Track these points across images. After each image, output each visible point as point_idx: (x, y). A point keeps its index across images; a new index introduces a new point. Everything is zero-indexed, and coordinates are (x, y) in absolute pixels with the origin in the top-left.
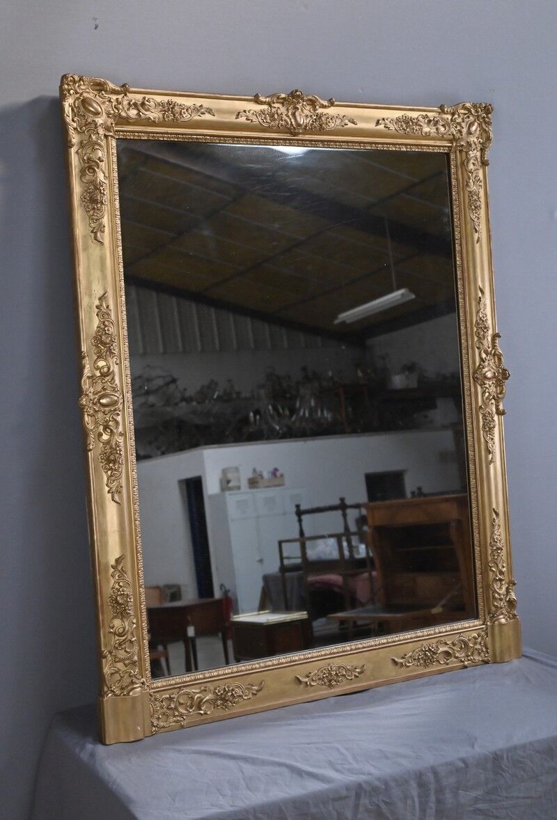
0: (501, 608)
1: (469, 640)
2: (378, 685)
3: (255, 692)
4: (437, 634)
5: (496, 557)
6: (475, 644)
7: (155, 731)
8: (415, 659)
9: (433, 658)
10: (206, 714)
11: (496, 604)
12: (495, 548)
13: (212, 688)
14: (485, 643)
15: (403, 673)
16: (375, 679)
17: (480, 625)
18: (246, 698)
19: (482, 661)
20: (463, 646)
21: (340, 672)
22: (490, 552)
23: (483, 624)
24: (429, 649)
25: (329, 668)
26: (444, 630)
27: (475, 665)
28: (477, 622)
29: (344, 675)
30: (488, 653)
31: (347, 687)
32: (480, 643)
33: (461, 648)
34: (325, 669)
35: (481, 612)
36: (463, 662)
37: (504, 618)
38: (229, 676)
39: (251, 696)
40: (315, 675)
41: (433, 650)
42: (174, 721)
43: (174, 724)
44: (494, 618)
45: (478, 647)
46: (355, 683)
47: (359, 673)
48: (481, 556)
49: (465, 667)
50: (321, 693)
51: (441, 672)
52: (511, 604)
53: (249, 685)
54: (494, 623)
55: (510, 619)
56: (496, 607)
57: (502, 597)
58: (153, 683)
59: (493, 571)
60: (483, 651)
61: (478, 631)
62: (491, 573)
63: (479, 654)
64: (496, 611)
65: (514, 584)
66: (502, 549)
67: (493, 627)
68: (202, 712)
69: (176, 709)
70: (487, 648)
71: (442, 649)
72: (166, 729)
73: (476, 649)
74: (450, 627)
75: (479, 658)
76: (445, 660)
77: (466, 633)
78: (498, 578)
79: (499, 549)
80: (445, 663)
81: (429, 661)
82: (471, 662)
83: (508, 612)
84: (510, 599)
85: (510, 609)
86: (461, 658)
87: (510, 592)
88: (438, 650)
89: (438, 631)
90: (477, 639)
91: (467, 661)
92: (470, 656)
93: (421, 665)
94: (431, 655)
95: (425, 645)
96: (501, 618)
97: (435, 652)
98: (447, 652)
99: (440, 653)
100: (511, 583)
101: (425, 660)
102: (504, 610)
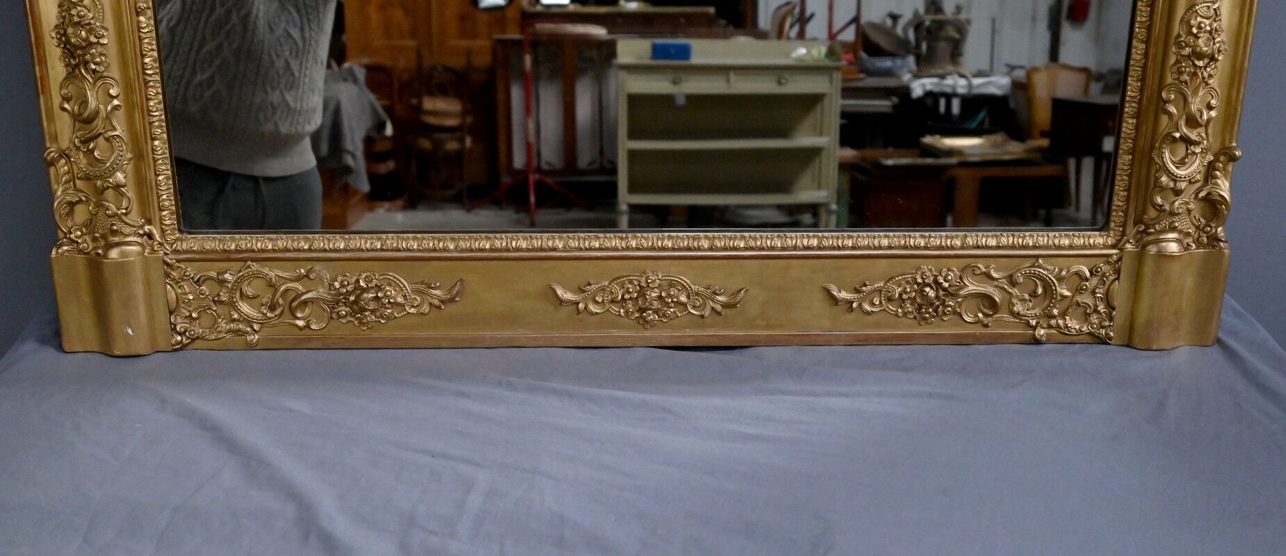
0: (1172, 214)
1: (1060, 279)
2: (772, 342)
3: (436, 302)
4: (969, 248)
5: (1186, 77)
6: (1079, 290)
7: (178, 343)
8: (890, 300)
9: (943, 303)
10: (308, 326)
11: (1159, 200)
12: (1188, 51)
13: (328, 276)
14: (1107, 294)
15: (852, 326)
16: (769, 327)
17: (1105, 247)
18: (413, 310)
19: (1090, 334)
20: (1040, 291)
21: (669, 296)
22: (1173, 60)
23: (1113, 247)
24: (936, 281)
25: (643, 280)
26: (992, 242)
27: (1066, 338)
28: (1097, 239)
29: (679, 303)
30: (1111, 319)
31: (688, 332)
32: (1094, 292)
33: (1034, 294)
34: (631, 282)
35: (1117, 216)
36: (1034, 328)
37: (1178, 241)
38: (371, 254)
39: (426, 308)
40: (603, 289)
41: (946, 285)
42: (229, 331)
43: (229, 336)
44: (1146, 234)
45: (1086, 299)
46: (712, 326)
47: (725, 306)
48: (1144, 67)
49: (1037, 342)
50: (615, 332)
51: (961, 341)
52: (1213, 207)
53: (422, 283)
54: (1144, 246)
55: (1199, 243)
56: (1160, 209)
57: (1183, 185)
58: (182, 240)
59: (1170, 114)
60: (1096, 311)
61: (1093, 260)
62: (1164, 119)
63: (1086, 316)
64: (1157, 220)
65: (1233, 159)
66: (1213, 59)
67: (1141, 255)
68: (301, 323)
69: (232, 305)
70: (1110, 307)
71: (972, 287)
72: (210, 344)
73: (1078, 304)
74: (1011, 238)
75: (1083, 327)
76: (980, 315)
77: (1054, 260)
78: (1177, 135)
79: (1200, 56)
80: (978, 322)
81: (931, 310)
82: (1055, 332)
83: (1197, 228)
84: (1209, 194)
85: (1204, 221)
86: (1027, 318)
87: (1216, 177)
88: (962, 288)
89: (975, 242)
90: (1087, 280)
91: (1043, 328)
92: (1054, 317)
93: (906, 314)
94: (937, 296)
95: (927, 269)
96: (1170, 240)
97: (953, 292)
98: (986, 297)
99: (964, 296)
100: (1222, 153)
101: (920, 307)
102: (1184, 222)
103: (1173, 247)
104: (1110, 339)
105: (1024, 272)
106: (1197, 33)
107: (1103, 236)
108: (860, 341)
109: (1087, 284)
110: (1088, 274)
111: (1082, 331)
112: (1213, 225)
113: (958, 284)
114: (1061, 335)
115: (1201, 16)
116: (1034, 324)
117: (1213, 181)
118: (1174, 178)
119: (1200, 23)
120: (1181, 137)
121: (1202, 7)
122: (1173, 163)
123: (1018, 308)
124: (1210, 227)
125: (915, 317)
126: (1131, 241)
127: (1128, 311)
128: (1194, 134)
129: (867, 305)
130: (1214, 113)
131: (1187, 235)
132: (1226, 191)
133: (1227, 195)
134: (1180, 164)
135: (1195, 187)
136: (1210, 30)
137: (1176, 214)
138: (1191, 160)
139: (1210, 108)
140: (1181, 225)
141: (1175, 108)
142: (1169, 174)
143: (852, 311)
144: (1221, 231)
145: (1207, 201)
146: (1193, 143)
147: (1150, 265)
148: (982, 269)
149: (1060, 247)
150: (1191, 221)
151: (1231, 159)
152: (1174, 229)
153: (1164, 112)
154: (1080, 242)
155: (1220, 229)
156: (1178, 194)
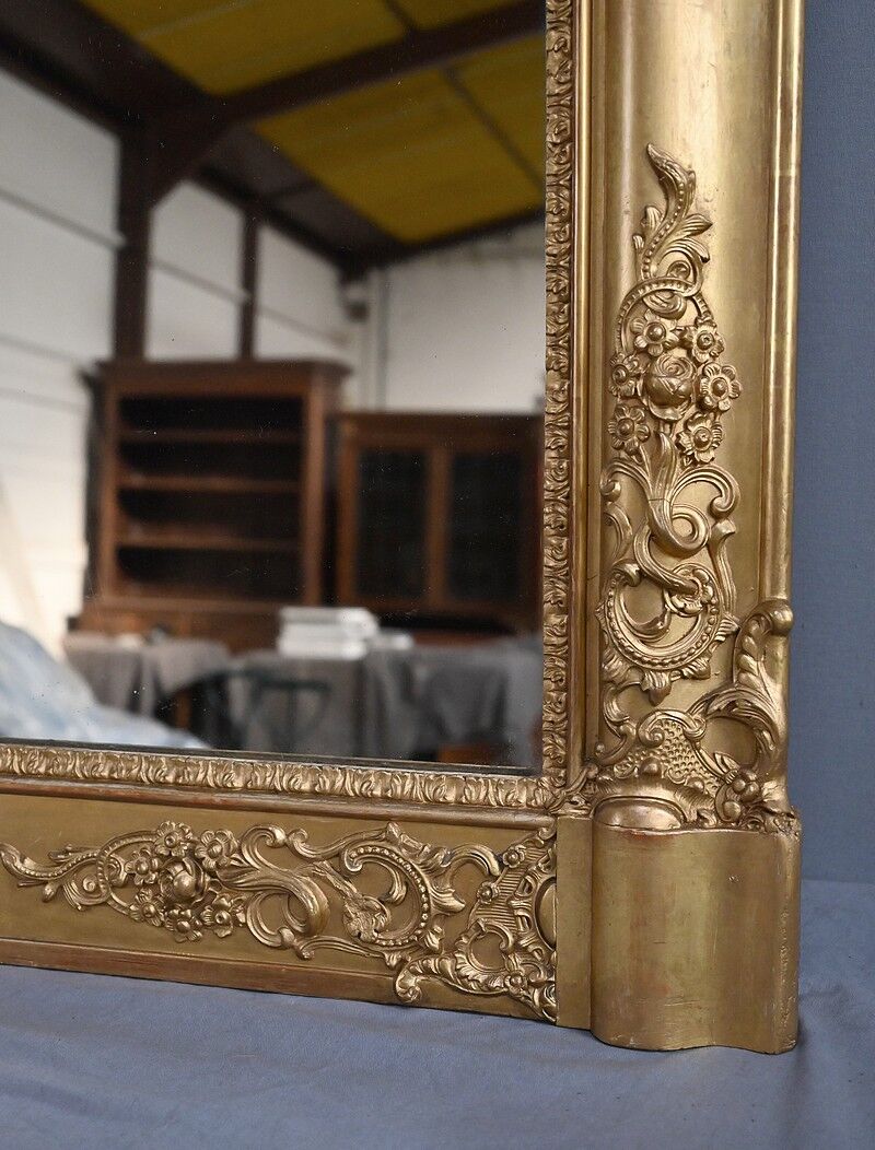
0: (643, 744)
1: (435, 871)
4: (257, 791)
5: (634, 443)
6: (478, 898)
8: (112, 883)
9: (211, 901)
11: (613, 711)
12: (632, 386)
14: (537, 911)
15: (51, 930)
19: (509, 996)
24: (192, 855)
26: (303, 783)
27: (460, 1001)
30: (550, 967)
32: (510, 906)
33: (387, 899)
35: (551, 744)
36: (394, 971)
37: (671, 806)
41: (211, 863)
44: (601, 786)
45: (495, 919)
49: (400, 1001)
52: (747, 734)
54: (597, 811)
57: (662, 680)
63: (499, 957)
65: (774, 628)
66: (701, 406)
67: (595, 830)
70: (547, 941)
73: (479, 928)
74: (340, 777)
75: (493, 978)
76: (287, 933)
77: (423, 828)
78: (632, 569)
79: (666, 399)
80: (284, 946)
81: (189, 912)
82: (439, 983)
83: (721, 779)
84: (732, 704)
85: (736, 766)
86: (379, 949)
87: (746, 669)
88: (243, 873)
89: (269, 780)
90: (492, 877)
91: (416, 973)
92: (431, 952)
93: (145, 917)
94: (197, 887)
95: (176, 828)
96: (644, 801)
97: (227, 878)
98: (290, 896)
99: (253, 890)
100: (757, 616)
101: (169, 905)
102: (684, 765)
103: (661, 820)
104: (549, 1011)
105: (362, 851)
106: (648, 346)
107: (526, 785)
108: (67, 963)
109: (493, 885)
110: (495, 865)
111: (490, 989)
112: (752, 777)
113: (233, 862)
114: (450, 992)
115: (653, 311)
116: (394, 962)
117: (743, 676)
118: (638, 665)
119: (653, 326)
120: (640, 572)
121: (653, 292)
122: (634, 630)
123: (359, 923)
124: (745, 778)
125: (163, 924)
126: (575, 799)
127: (582, 954)
128: (672, 569)
129: (73, 892)
130: (726, 527)
131: (694, 794)
132: (771, 696)
133: (777, 713)
134: (651, 633)
135: (701, 689)
136: (684, 344)
137: (652, 745)
138: (679, 626)
139: (715, 515)
140: (672, 771)
141: (621, 513)
142: (628, 655)
143: (46, 900)
144: (774, 791)
145: (740, 722)
146: (673, 589)
147: (617, 857)
148: (280, 835)
149: (435, 803)
150: (705, 764)
151: (775, 630)
152: (651, 778)
153: (607, 521)
154: (474, 794)
155: (769, 786)
156: (654, 697)
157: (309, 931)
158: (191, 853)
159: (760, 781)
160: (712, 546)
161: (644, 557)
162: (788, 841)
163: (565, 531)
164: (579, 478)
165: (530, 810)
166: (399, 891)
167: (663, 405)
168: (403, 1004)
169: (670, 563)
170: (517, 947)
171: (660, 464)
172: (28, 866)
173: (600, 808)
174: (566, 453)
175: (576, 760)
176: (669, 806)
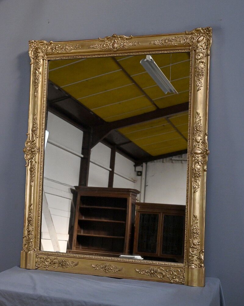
1: (175, 271)
2: (126, 278)
3: (74, 265)
7: (36, 268)
10: (55, 267)
13: (59, 259)
14: (183, 275)
15: (139, 276)
16: (126, 275)
18: (70, 266)
21: (110, 268)
30: (184, 280)
31: (112, 275)
38: (66, 256)
40: (99, 266)
42: (44, 267)
46: (116, 274)
47: (118, 271)
48: (187, 234)
51: (158, 281)
53: (72, 262)
55: (199, 267)
57: (194, 255)
61: (181, 268)
63: (180, 279)
67: (188, 268)
69: (45, 263)
72: (40, 269)
73: (178, 276)
74: (166, 263)
77: (174, 268)
80: (161, 278)
83: (198, 264)
86: (169, 278)
89: (160, 263)
91: (173, 280)
92: (174, 278)
93: (148, 275)
94: (153, 272)
95: (152, 267)
96: (192, 265)
97: (156, 272)
98: (162, 273)
99: (158, 273)
100: (201, 251)
101: (151, 274)
102: (195, 263)
103: (194, 267)
104: (184, 284)
105: (168, 270)
106: (193, 229)
107: (182, 264)
109: (179, 273)
110: (180, 271)
111: (179, 282)
113: (157, 270)
114: (176, 282)
115: (194, 226)
116: (171, 279)
117: (200, 255)
118: (192, 254)
120: (192, 247)
122: (191, 251)
123: (168, 276)
125: (150, 276)
126: (186, 265)
127: (187, 279)
128: (195, 247)
129: (142, 273)
130: (199, 243)
131: (196, 265)
132: (203, 258)
133: (203, 259)
134: (193, 252)
135: (197, 256)
136: (196, 229)
137: (193, 261)
138: (195, 251)
139: (198, 242)
140: (194, 263)
141: (191, 242)
142: (191, 253)
143: (139, 274)
144: (203, 265)
145: (200, 259)
146: (195, 248)
147: (190, 270)
148: (161, 268)
149: (175, 266)
150: (197, 262)
151: (203, 252)
152: (193, 263)
153: (190, 242)
154: (178, 265)
155: (202, 265)
156: (193, 257)
157: (163, 276)
158: (153, 269)
159: (201, 264)
160: (198, 245)
161: (192, 245)
162: (204, 269)
163: (186, 243)
164: (187, 239)
165: (183, 266)
166: (171, 273)
167: (194, 234)
168: (171, 283)
169: (195, 246)
170: (182, 278)
171: (194, 238)
172: (138, 270)
173: (188, 266)
174: (187, 237)
175: (187, 262)
176: (194, 266)
